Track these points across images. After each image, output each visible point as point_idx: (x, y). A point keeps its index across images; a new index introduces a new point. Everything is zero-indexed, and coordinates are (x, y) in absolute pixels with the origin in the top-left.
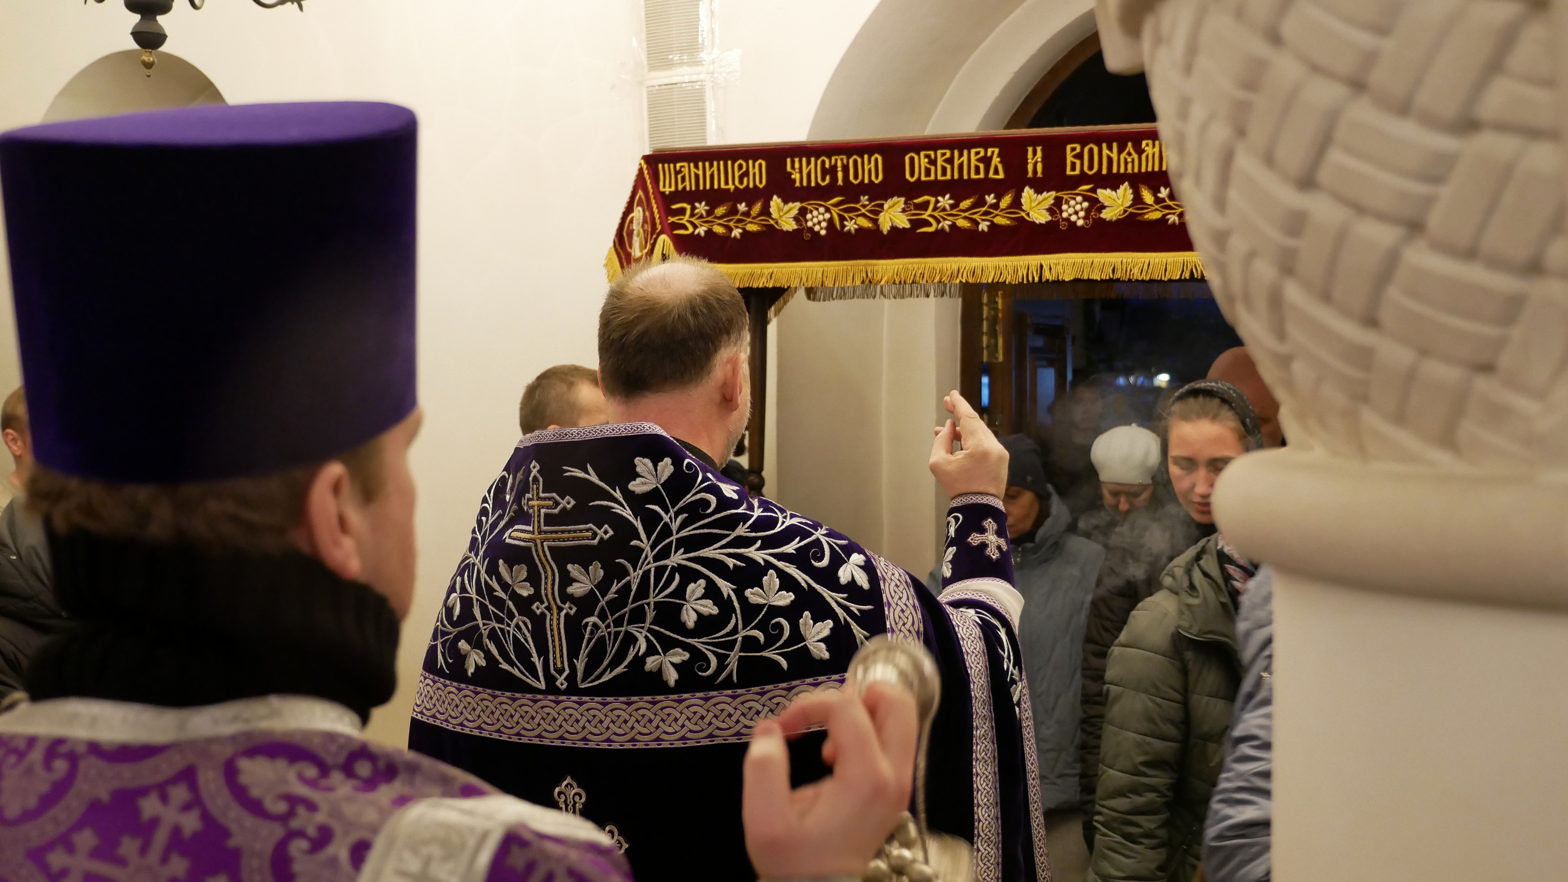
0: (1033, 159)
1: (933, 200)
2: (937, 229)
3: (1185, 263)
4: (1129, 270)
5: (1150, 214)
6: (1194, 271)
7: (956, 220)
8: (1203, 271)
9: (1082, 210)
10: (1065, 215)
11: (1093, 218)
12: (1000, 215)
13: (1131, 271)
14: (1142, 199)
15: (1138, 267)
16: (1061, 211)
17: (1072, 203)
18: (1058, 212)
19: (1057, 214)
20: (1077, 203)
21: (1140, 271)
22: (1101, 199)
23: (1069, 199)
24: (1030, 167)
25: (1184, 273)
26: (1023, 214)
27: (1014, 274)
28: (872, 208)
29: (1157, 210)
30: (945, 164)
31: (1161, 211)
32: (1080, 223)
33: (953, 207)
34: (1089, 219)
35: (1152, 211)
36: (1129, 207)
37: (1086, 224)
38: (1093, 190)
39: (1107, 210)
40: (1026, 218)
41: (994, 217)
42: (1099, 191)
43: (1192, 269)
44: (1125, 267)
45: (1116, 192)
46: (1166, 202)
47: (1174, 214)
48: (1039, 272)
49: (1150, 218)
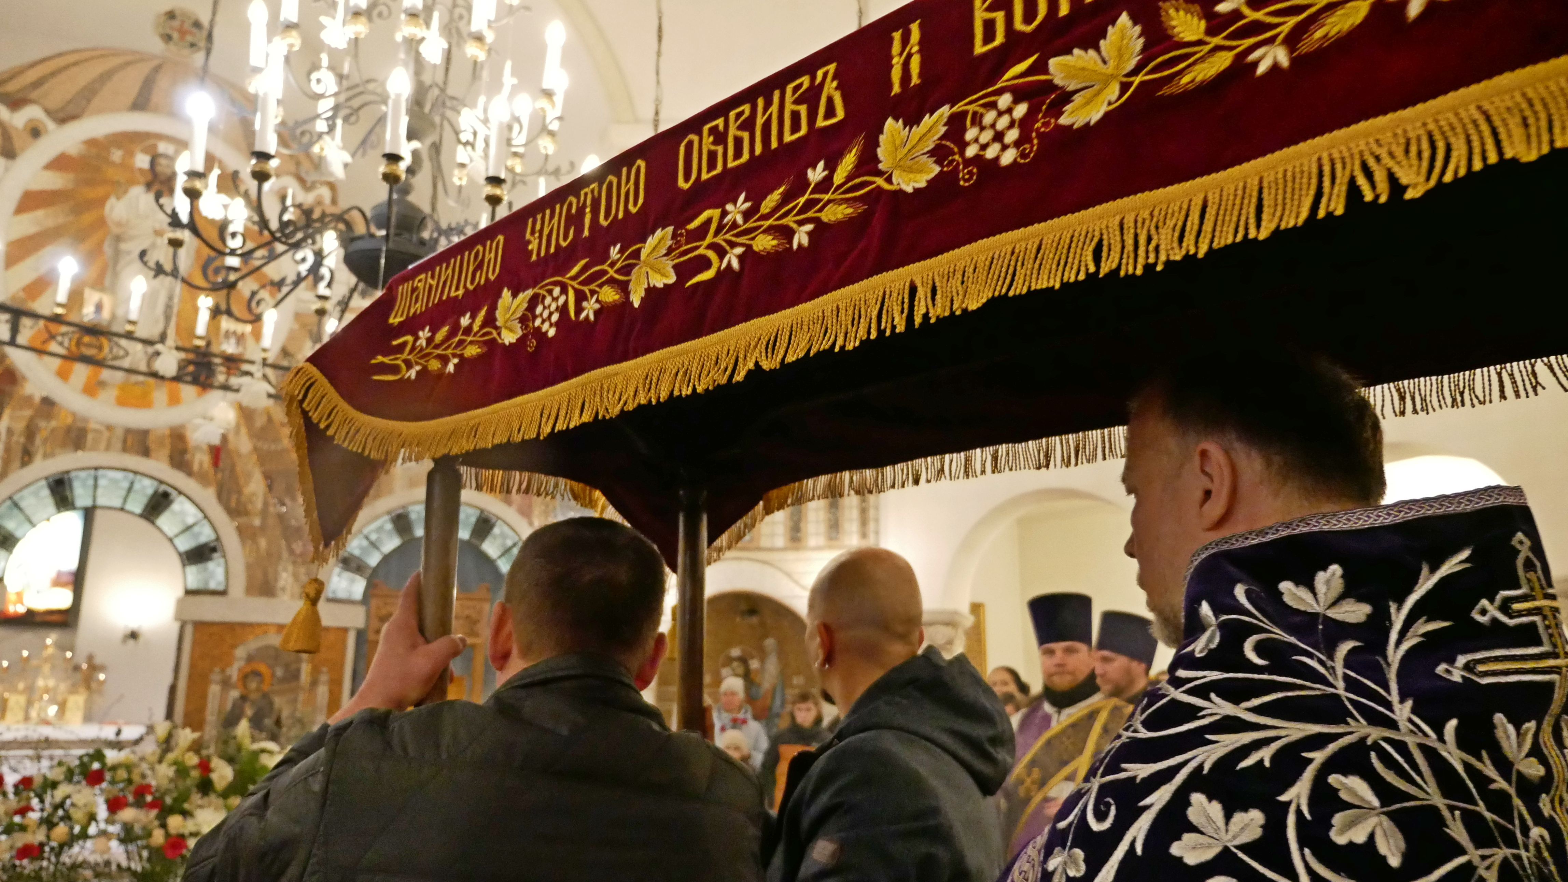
0: (901, 54)
1: (715, 213)
2: (719, 271)
3: (1327, 169)
4: (1142, 240)
5: (1198, 67)
6: (1362, 181)
7: (753, 239)
8: (1396, 169)
9: (1011, 125)
10: (971, 151)
11: (1040, 135)
12: (834, 200)
13: (1149, 240)
14: (1170, 37)
15: (1170, 223)
16: (963, 145)
17: (989, 117)
18: (956, 150)
19: (954, 154)
20: (1000, 114)
21: (1176, 234)
22: (1058, 81)
23: (981, 110)
24: (896, 75)
25: (1324, 200)
26: (880, 181)
27: (853, 325)
28: (626, 262)
29: (1218, 48)
30: (740, 133)
31: (1231, 48)
32: (1008, 158)
33: (747, 215)
34: (1030, 141)
35: (1202, 59)
36: (1135, 72)
37: (1023, 155)
38: (1040, 67)
39: (1078, 99)
40: (886, 186)
41: (821, 210)
42: (1053, 62)
43: (1352, 181)
44: (1131, 236)
45: (1097, 49)
46: (1243, 17)
47: (1271, 41)
48: (906, 306)
49: (1199, 78)
